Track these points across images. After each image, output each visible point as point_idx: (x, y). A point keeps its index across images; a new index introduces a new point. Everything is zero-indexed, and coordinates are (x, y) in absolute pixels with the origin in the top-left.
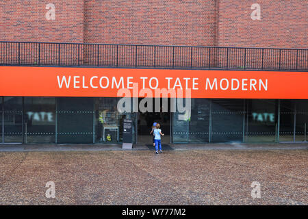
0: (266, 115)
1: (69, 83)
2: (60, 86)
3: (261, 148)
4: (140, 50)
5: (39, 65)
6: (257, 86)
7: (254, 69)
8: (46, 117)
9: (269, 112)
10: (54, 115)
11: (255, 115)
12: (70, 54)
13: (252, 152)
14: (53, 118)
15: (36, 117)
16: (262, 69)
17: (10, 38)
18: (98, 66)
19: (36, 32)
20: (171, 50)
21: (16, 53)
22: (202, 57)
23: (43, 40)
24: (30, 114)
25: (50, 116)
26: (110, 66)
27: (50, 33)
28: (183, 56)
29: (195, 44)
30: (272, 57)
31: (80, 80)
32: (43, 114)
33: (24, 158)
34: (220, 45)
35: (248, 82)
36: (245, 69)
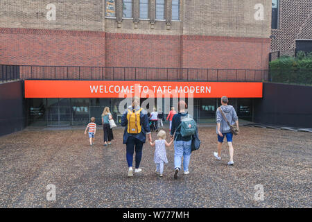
0: (210, 107)
1: (97, 89)
2: (92, 92)
3: (207, 126)
4: (138, 70)
5: (79, 79)
6: (205, 91)
7: (203, 81)
8: (84, 110)
9: (212, 105)
10: (88, 108)
11: (203, 107)
12: (98, 73)
13: (202, 128)
14: (88, 110)
15: (78, 110)
16: (208, 80)
17: (63, 64)
18: (114, 80)
19: (77, 60)
20: (155, 70)
21: (66, 73)
22: (173, 74)
23: (81, 65)
24: (75, 108)
25: (86, 109)
26: (120, 80)
27: (86, 61)
28: (162, 74)
29: (169, 67)
30: (213, 74)
31: (103, 88)
32: (82, 108)
33: (72, 134)
34: (184, 67)
35: (200, 88)
36: (198, 81)
